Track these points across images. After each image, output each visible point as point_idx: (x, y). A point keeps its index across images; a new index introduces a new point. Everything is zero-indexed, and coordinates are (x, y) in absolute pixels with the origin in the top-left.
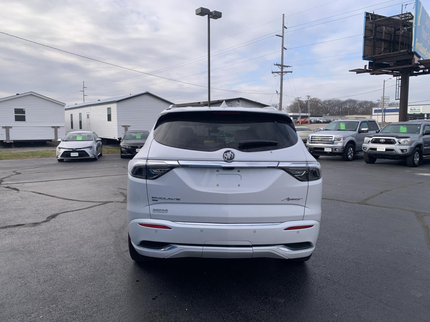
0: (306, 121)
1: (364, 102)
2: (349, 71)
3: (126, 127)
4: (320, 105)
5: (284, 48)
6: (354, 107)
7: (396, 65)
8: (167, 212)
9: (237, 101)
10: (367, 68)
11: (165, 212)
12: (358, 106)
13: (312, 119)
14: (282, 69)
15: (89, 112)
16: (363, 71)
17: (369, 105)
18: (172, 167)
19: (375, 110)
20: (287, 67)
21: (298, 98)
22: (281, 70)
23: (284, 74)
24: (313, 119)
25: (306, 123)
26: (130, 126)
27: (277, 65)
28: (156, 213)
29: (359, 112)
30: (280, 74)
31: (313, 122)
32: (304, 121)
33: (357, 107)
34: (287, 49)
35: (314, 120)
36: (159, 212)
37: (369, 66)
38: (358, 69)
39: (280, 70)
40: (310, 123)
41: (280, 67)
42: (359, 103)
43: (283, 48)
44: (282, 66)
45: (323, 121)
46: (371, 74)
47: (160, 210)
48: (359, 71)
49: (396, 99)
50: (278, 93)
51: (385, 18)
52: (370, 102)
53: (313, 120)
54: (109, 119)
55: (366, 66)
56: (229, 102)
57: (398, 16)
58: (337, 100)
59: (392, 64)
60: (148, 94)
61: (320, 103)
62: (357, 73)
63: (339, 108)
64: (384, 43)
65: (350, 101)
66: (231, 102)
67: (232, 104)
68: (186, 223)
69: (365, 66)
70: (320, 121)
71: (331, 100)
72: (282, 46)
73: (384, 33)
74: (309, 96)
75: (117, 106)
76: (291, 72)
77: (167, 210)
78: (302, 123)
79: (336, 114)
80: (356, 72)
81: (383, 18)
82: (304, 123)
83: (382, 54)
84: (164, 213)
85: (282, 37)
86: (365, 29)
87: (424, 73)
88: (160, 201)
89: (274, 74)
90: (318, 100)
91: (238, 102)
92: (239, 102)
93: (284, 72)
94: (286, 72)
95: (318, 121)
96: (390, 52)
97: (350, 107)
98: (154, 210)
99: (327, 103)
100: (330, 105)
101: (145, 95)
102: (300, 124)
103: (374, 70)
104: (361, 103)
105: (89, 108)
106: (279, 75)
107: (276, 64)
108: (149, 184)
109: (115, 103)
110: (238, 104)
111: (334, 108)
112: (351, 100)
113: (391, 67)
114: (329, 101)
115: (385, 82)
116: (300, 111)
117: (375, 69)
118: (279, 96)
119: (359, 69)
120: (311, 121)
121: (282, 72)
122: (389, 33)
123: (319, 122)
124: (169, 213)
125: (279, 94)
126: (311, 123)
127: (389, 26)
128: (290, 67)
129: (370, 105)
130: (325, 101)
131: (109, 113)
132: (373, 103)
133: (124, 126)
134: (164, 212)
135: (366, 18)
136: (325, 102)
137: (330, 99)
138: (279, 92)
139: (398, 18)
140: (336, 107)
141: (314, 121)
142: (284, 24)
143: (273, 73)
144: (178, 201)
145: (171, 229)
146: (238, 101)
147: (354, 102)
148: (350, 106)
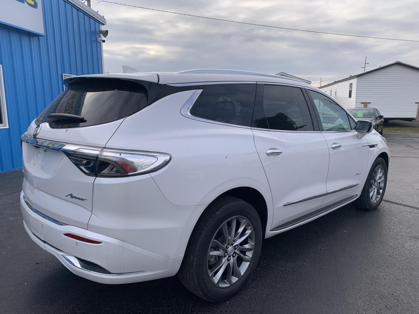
3: (365, 104)
15: (337, 89)
26: (371, 103)
54: (350, 96)
60: (399, 64)
75: (357, 81)
101: (394, 66)
105: (337, 85)
109: (355, 78)
131: (351, 90)
133: (364, 103)
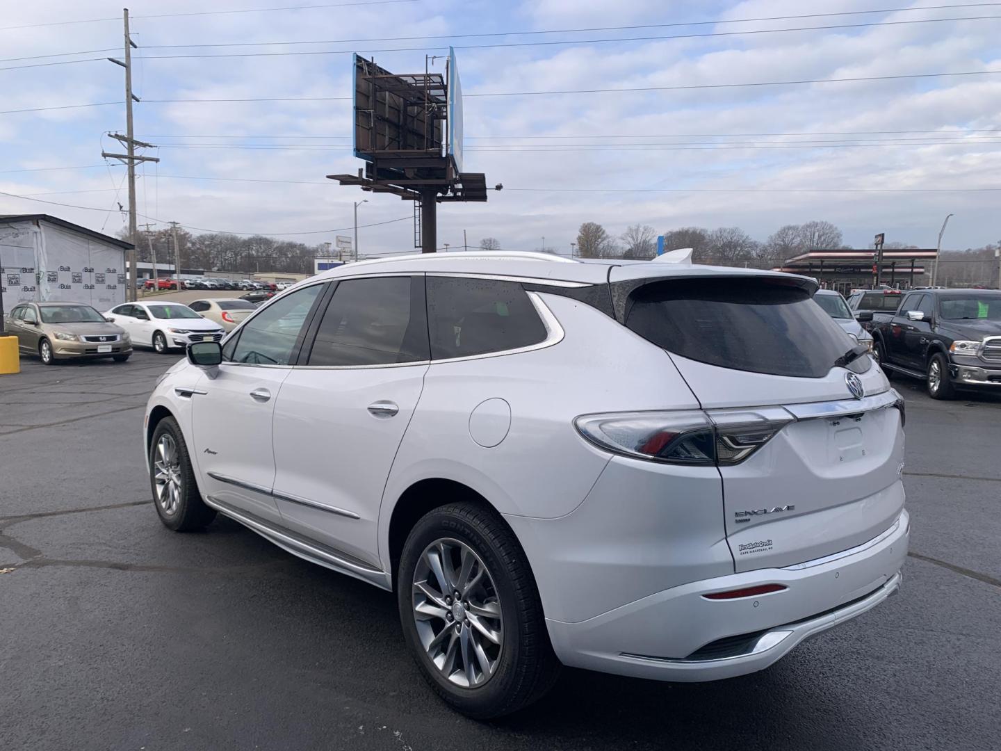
0: (171, 282)
1: (287, 244)
2: (328, 177)
4: (189, 245)
5: (134, 97)
6: (267, 255)
7: (417, 176)
8: (770, 546)
9: (34, 224)
10: (364, 176)
11: (767, 547)
12: (276, 254)
13: (186, 280)
14: (131, 150)
16: (356, 180)
17: (298, 252)
18: (777, 426)
19: (319, 264)
20: (145, 145)
21: (147, 225)
22: (127, 151)
23: (137, 164)
24: (188, 279)
25: (170, 289)
27: (117, 136)
28: (750, 556)
29: (278, 266)
30: (126, 160)
31: (188, 286)
32: (165, 283)
33: (274, 256)
34: (140, 100)
35: (190, 280)
36: (754, 549)
37: (367, 171)
38: (345, 176)
39: (125, 152)
40: (182, 288)
41: (126, 143)
42: (277, 248)
43: (131, 97)
44: (131, 142)
45: (212, 285)
46: (364, 189)
47: (756, 545)
48: (346, 180)
49: (416, 247)
50: (123, 209)
51: (388, 76)
52: (301, 245)
53: (188, 281)
55: (361, 171)
56: (6, 225)
57: (413, 76)
58: (230, 237)
59: (410, 174)
61: (191, 242)
62: (341, 184)
63: (236, 255)
64: (389, 127)
65: (258, 242)
66: (13, 225)
67: (16, 231)
68: (808, 564)
69: (359, 170)
70: (205, 283)
71: (216, 235)
72: (127, 90)
73: (387, 106)
74: (174, 223)
76: (157, 160)
77: (770, 542)
78: (160, 289)
79: (230, 268)
80: (338, 182)
81: (386, 76)
82: (165, 289)
83: (387, 150)
84: (766, 549)
85: (127, 66)
86: (357, 91)
87: (455, 198)
88: (754, 519)
89: (107, 158)
90: (182, 233)
91: (37, 227)
92: (39, 226)
93: (137, 158)
94: (143, 159)
95: (201, 284)
96: (399, 149)
97: (260, 254)
98: (743, 547)
99: (207, 243)
100: (214, 247)
102: (157, 290)
103: (376, 181)
104: (281, 247)
106: (121, 163)
107: (113, 134)
108: (727, 479)
110: (36, 233)
111: (223, 255)
112: (260, 239)
113: (408, 179)
114: (212, 238)
115: (357, 208)
116: (154, 258)
117: (378, 179)
118: (128, 217)
119: (349, 176)
120: (183, 284)
121: (132, 158)
122: (396, 107)
123: (203, 287)
124: (777, 548)
125: (128, 213)
126: (184, 288)
127: (395, 93)
128: (151, 146)
129: (300, 253)
130: (201, 236)
132: (306, 248)
134: (764, 547)
135: (358, 67)
136: (202, 239)
137: (214, 233)
138: (126, 207)
139: (410, 80)
140: (228, 252)
141: (191, 284)
142: (130, 36)
143: (105, 155)
144: (791, 512)
145: (784, 587)
146: (36, 223)
147: (267, 242)
148: (258, 251)
